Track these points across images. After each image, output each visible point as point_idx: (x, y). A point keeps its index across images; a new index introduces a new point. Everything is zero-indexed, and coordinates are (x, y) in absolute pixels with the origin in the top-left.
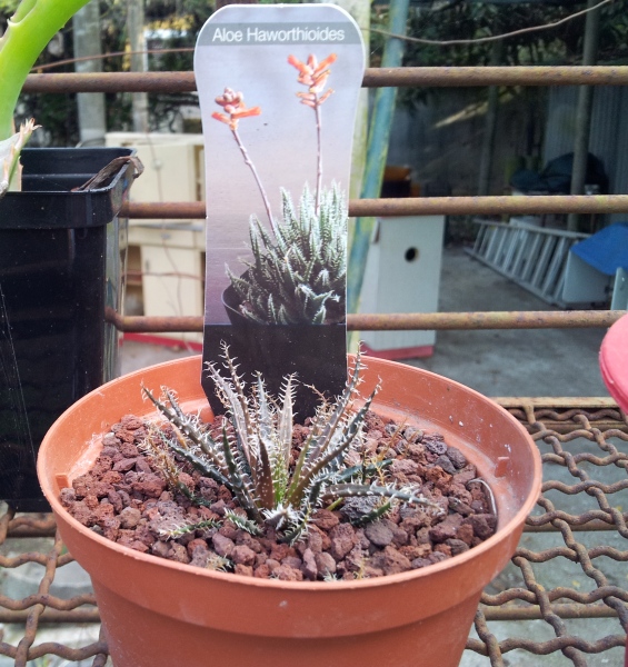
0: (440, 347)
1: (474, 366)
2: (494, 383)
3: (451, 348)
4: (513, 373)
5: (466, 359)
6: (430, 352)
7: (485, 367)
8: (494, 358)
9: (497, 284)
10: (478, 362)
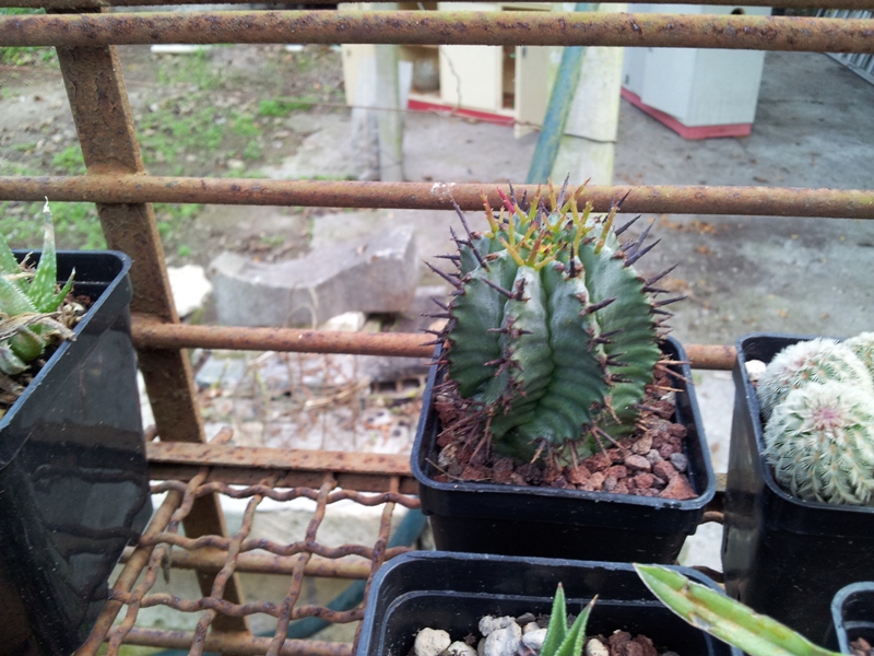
0: (759, 127)
1: (793, 147)
2: (812, 165)
3: (771, 129)
4: (833, 157)
5: (786, 141)
6: (747, 131)
7: (804, 149)
8: (816, 142)
9: (830, 70)
10: (798, 144)
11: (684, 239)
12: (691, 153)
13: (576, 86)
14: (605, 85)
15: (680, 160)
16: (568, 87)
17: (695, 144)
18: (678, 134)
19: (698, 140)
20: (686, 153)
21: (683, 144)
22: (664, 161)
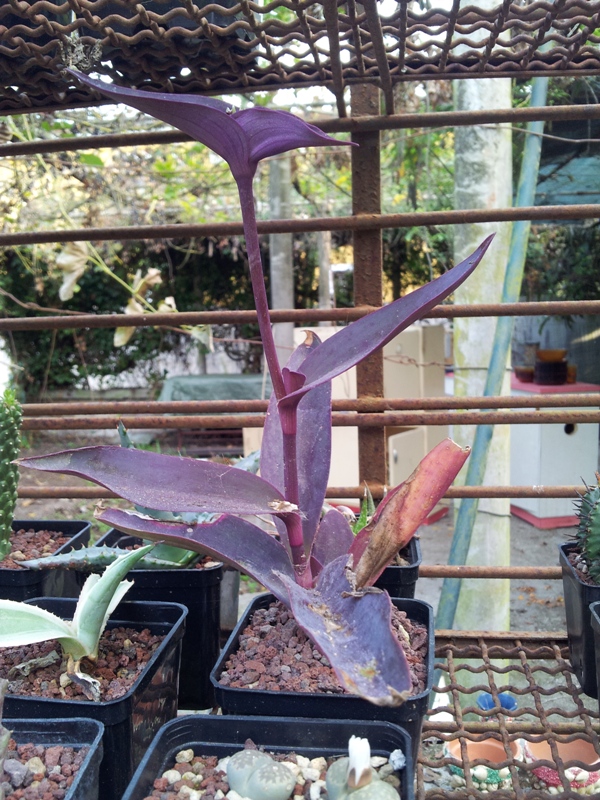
11: (553, 613)
12: (546, 541)
13: (484, 473)
14: (499, 474)
15: (537, 547)
16: (478, 474)
17: (548, 532)
18: (532, 525)
19: (550, 530)
20: (542, 541)
21: (538, 533)
22: (524, 548)
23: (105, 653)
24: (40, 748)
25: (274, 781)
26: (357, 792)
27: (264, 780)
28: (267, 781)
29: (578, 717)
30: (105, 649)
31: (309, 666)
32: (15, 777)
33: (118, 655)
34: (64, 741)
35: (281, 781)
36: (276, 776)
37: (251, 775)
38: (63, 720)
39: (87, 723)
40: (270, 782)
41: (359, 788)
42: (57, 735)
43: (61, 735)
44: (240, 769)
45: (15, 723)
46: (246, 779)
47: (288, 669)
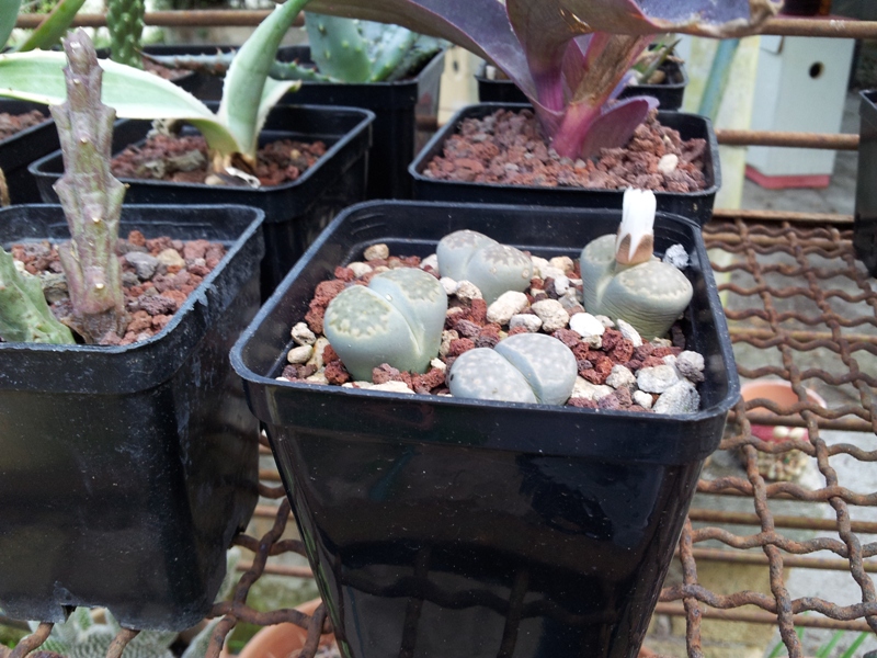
17: (774, 192)
18: (757, 184)
19: (776, 190)
21: (763, 193)
23: (266, 164)
24: (178, 243)
25: (506, 262)
26: (629, 270)
27: (492, 260)
28: (495, 262)
29: (864, 302)
30: (266, 159)
31: (545, 164)
32: (141, 267)
33: (283, 167)
34: (210, 237)
35: (515, 263)
36: (508, 256)
37: (472, 256)
38: (208, 206)
39: (240, 211)
40: (501, 262)
41: (632, 265)
42: (199, 228)
43: (205, 228)
44: (456, 248)
45: (141, 209)
46: (466, 259)
47: (516, 167)
